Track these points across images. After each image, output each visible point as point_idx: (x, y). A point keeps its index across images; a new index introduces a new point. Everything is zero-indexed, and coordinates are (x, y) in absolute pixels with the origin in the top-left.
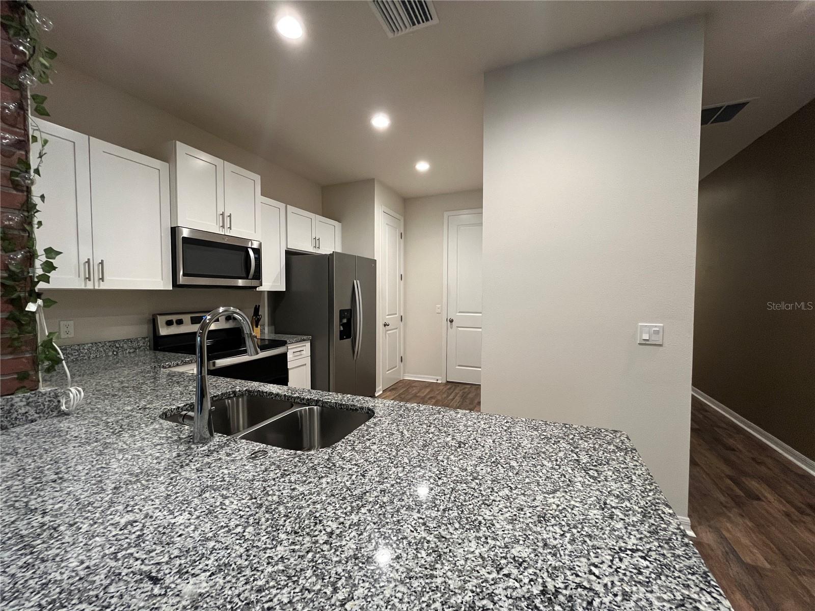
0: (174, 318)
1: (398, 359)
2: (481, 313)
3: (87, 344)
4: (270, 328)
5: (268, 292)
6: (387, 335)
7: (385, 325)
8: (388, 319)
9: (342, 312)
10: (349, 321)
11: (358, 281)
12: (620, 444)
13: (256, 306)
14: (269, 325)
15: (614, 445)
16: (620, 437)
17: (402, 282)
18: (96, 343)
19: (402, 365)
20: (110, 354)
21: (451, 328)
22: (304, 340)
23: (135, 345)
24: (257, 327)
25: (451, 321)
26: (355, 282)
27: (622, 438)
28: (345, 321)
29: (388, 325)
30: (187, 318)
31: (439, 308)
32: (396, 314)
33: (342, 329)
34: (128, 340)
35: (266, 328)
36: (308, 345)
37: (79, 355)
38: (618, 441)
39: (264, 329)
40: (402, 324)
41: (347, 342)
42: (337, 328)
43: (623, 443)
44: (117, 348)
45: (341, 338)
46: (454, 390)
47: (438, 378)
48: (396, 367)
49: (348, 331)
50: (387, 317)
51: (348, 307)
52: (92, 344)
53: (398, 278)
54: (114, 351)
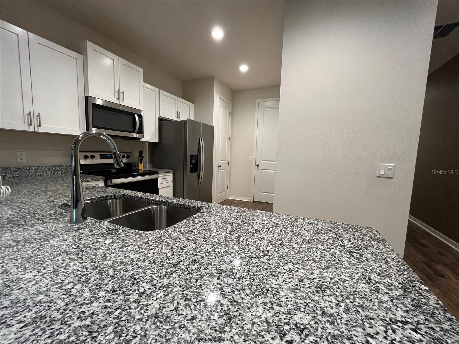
0: (89, 154)
1: (226, 187)
2: (275, 161)
3: (35, 167)
4: (150, 164)
5: (149, 142)
6: (219, 173)
7: (219, 166)
8: (220, 163)
9: (192, 156)
10: (196, 162)
11: (202, 138)
12: (373, 236)
13: (141, 150)
14: (149, 163)
15: (368, 237)
16: (372, 231)
17: (229, 142)
18: (40, 167)
19: (228, 190)
20: (49, 173)
21: (258, 170)
22: (169, 172)
23: (65, 169)
24: (141, 163)
25: (258, 166)
26: (200, 138)
27: (374, 232)
28: (194, 162)
29: (220, 167)
30: (97, 155)
31: (251, 158)
32: (225, 160)
33: (192, 167)
34: (61, 166)
35: (148, 165)
36: (171, 175)
37: (29, 173)
38: (371, 234)
39: (146, 165)
40: (228, 167)
41: (195, 174)
42: (189, 166)
43: (375, 235)
44: (53, 170)
45: (191, 172)
46: (258, 206)
47: (249, 199)
48: (224, 191)
49: (195, 168)
50: (220, 162)
51: (196, 153)
52: (37, 167)
53: (227, 139)
54: (52, 172)
